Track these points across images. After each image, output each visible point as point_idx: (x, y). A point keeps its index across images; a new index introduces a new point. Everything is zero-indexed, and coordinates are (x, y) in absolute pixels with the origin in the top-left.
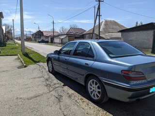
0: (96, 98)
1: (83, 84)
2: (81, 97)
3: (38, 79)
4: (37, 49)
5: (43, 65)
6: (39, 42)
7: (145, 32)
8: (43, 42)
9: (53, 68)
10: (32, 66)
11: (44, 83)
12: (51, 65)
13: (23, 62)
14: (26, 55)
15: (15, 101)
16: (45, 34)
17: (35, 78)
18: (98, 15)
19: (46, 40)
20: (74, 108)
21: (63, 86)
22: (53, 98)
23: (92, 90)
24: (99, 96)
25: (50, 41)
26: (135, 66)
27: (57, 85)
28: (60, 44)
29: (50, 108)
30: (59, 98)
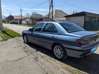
0: (60, 57)
1: (51, 49)
2: (49, 57)
3: (18, 48)
4: (11, 28)
5: (19, 39)
6: (11, 23)
7: (79, 17)
8: (14, 23)
9: (27, 40)
10: (11, 40)
11: (23, 50)
12: (26, 38)
13: (4, 37)
14: (4, 32)
15: (6, 63)
16: (15, 18)
17: (15, 47)
18: (52, 6)
19: (16, 22)
20: (47, 64)
21: (36, 51)
22: (32, 59)
23: (56, 53)
24: (62, 56)
25: (19, 23)
26: (84, 37)
27: (33, 51)
28: (26, 24)
29: (31, 65)
30: (36, 59)
